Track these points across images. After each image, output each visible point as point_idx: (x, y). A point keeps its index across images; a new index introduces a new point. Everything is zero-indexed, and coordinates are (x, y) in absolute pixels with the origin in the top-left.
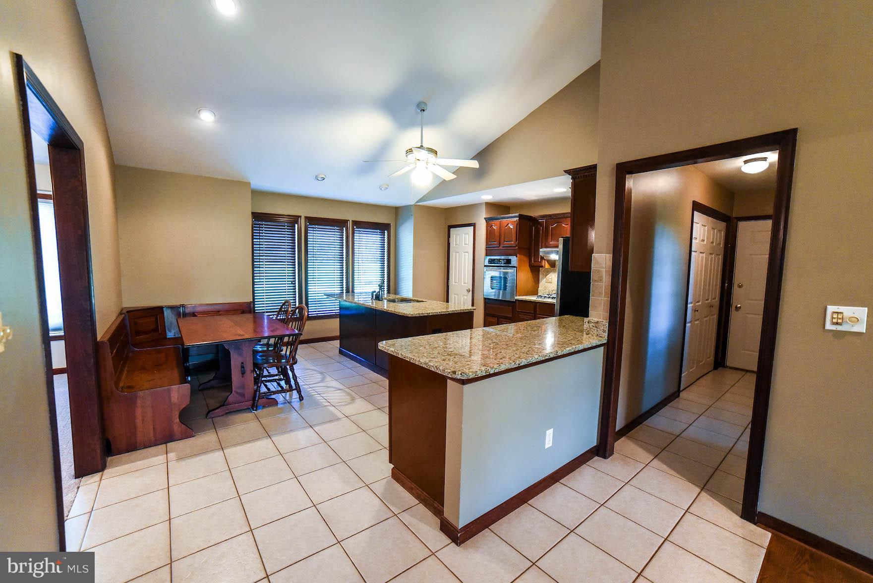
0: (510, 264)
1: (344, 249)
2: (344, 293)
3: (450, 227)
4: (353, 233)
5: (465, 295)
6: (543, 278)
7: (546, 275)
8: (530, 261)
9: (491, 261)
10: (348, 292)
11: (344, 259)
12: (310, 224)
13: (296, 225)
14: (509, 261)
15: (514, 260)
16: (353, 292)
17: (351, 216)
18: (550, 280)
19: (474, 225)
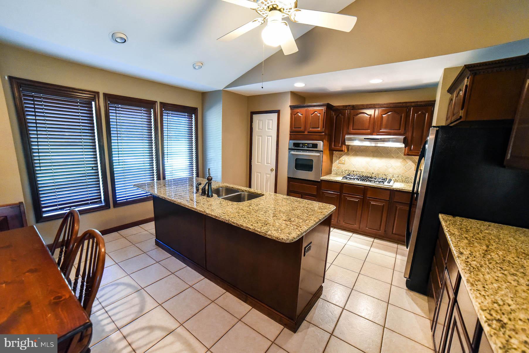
0: (317, 148)
1: (153, 131)
2: (155, 180)
3: (253, 113)
4: (162, 116)
5: (268, 174)
6: (336, 160)
7: (339, 158)
8: (330, 145)
9: (295, 144)
10: (159, 179)
11: (153, 142)
12: (111, 102)
13: (93, 103)
14: (315, 146)
15: (321, 144)
16: (164, 178)
17: (158, 97)
18: (343, 161)
19: (278, 112)
